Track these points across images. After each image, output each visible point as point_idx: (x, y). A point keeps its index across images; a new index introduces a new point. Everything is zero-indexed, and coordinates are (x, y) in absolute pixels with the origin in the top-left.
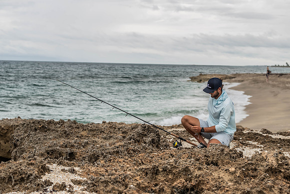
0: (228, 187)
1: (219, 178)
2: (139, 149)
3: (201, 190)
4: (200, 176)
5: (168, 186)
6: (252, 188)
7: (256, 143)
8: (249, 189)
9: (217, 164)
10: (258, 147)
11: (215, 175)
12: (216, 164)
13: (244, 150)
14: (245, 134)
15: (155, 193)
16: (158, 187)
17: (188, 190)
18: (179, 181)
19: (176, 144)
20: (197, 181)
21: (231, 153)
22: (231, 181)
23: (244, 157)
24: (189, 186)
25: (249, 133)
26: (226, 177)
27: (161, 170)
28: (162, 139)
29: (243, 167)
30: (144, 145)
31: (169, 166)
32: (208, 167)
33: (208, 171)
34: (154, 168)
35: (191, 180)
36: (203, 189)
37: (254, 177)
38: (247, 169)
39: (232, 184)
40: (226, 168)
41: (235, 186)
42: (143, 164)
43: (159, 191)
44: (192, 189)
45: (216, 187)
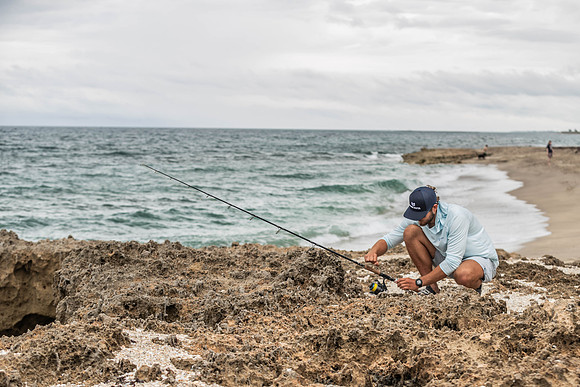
0: (477, 373)
1: (461, 354)
2: (303, 298)
3: (426, 378)
4: (422, 349)
5: (360, 371)
6: (523, 374)
7: (531, 284)
8: (518, 377)
9: (455, 325)
10: (536, 291)
11: (453, 347)
12: (454, 327)
13: (508, 298)
14: (511, 265)
15: (335, 384)
16: (340, 372)
17: (398, 377)
18: (381, 361)
19: (376, 287)
20: (416, 360)
21: (483, 303)
22: (484, 359)
23: (509, 313)
24: (401, 369)
25: (518, 265)
26: (474, 352)
27: (345, 338)
28: (348, 277)
29: (507, 332)
30: (313, 289)
31: (361, 332)
32: (439, 331)
33: (437, 340)
34: (332, 334)
35: (406, 358)
36: (427, 375)
37: (529, 351)
38: (515, 337)
39: (486, 365)
40: (473, 333)
41: (492, 371)
42: (311, 326)
43: (343, 379)
44: (408, 376)
45: (454, 371)
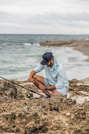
0: (65, 127)
1: (59, 120)
2: (2, 100)
4: (45, 119)
5: (23, 128)
6: (82, 128)
8: (79, 129)
9: (58, 109)
11: (56, 118)
13: (77, 98)
14: (78, 86)
16: (15, 128)
17: (37, 129)
18: (30, 123)
19: (29, 95)
20: (43, 123)
21: (68, 101)
22: (67, 122)
23: (77, 104)
24: (38, 127)
26: (64, 120)
27: (17, 115)
28: (19, 91)
29: (76, 112)
31: (23, 113)
32: (51, 112)
33: (51, 115)
34: (12, 114)
35: (39, 122)
36: (47, 129)
37: (84, 119)
38: (79, 114)
39: (68, 125)
40: (64, 112)
41: (70, 127)
42: (5, 111)
43: (16, 131)
44: (40, 129)
45: (57, 127)
